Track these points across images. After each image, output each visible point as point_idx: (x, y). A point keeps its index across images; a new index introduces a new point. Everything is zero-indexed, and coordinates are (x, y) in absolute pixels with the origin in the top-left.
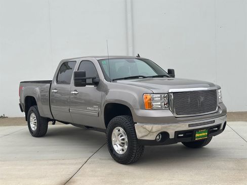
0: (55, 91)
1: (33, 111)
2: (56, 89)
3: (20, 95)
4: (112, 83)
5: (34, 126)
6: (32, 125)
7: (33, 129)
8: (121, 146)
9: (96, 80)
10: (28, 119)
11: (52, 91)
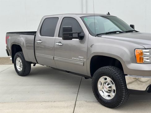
0: (39, 42)
1: (18, 56)
2: (40, 40)
3: (6, 43)
4: (97, 38)
5: (20, 67)
6: (18, 67)
7: (19, 70)
8: (107, 92)
9: (81, 35)
10: (14, 62)
11: (37, 41)
